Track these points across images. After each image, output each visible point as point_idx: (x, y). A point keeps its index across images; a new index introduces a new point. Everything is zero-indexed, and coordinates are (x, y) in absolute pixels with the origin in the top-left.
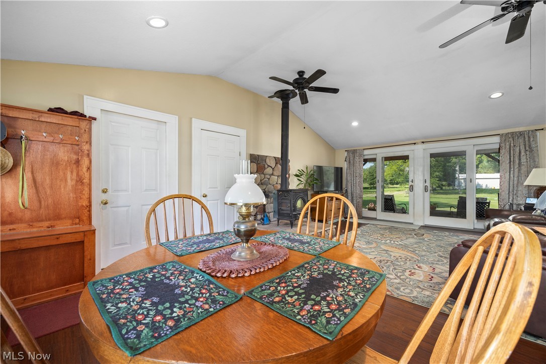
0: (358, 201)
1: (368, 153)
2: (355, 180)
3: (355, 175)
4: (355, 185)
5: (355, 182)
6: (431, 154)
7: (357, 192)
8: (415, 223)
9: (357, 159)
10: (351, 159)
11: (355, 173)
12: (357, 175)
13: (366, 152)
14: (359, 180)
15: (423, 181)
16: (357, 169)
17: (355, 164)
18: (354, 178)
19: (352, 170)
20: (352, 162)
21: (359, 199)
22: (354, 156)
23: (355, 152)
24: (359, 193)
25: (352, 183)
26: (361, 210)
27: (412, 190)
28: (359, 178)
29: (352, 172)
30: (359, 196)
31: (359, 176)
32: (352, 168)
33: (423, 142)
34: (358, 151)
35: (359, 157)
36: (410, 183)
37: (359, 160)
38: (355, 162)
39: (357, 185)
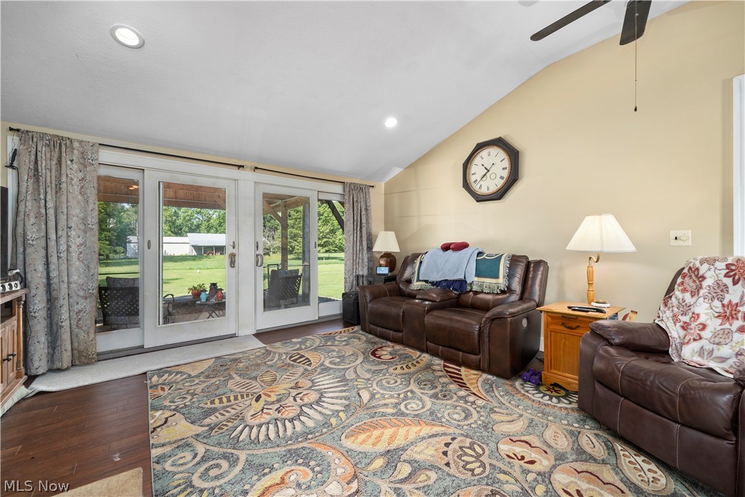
0: (76, 308)
1: (112, 162)
2: (63, 241)
3: (62, 223)
4: (64, 255)
5: (63, 248)
6: (264, 195)
7: (74, 278)
8: (241, 333)
9: (72, 170)
10: (43, 164)
11: (63, 218)
12: (74, 222)
13: (106, 156)
14: (79, 241)
15: (253, 247)
16: (73, 203)
17: (64, 186)
18: (60, 233)
19: (50, 204)
20: (48, 176)
21: (82, 301)
22: (60, 157)
23: (59, 144)
24: (81, 281)
25: (50, 250)
26: (92, 336)
27: (232, 264)
28: (81, 233)
29: (51, 212)
30: (82, 293)
31: (82, 227)
32: (49, 197)
33: (256, 168)
34: (76, 145)
35: (81, 167)
36: (229, 250)
37: (81, 175)
38: (64, 179)
39: (74, 255)
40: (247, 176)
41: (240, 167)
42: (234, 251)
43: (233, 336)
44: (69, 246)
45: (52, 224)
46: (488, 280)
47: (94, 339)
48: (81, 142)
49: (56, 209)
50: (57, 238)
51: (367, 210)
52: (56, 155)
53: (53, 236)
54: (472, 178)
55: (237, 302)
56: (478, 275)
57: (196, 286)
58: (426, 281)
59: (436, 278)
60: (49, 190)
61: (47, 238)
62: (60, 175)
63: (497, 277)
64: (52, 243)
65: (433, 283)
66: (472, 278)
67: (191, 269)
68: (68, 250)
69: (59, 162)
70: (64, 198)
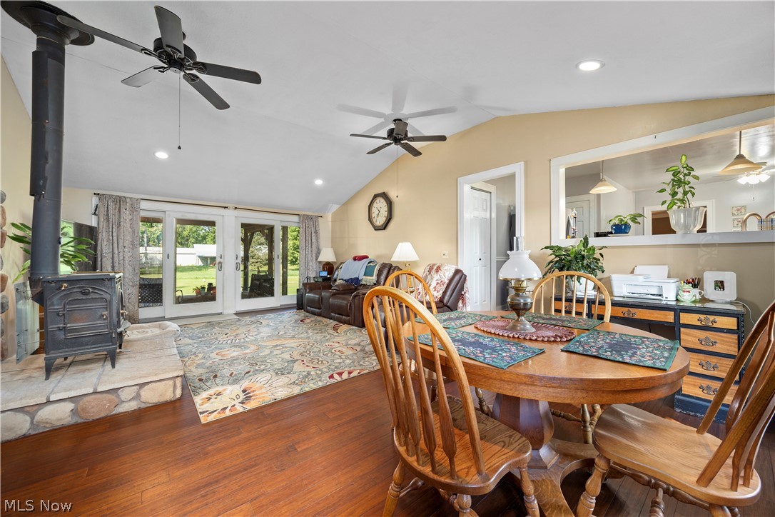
0: (129, 292)
1: (147, 208)
2: (121, 254)
3: (121, 245)
4: (121, 262)
5: (121, 258)
6: (242, 224)
7: (127, 275)
8: (226, 312)
9: (126, 215)
10: (111, 212)
11: (121, 241)
12: (127, 243)
13: (144, 205)
14: (129, 254)
15: (234, 257)
16: (126, 233)
17: (122, 224)
18: (120, 250)
19: (115, 234)
20: (113, 218)
21: (131, 288)
22: (120, 207)
23: (119, 200)
24: (130, 277)
25: (115, 259)
26: (136, 308)
27: (220, 269)
28: (130, 250)
29: (115, 238)
30: (131, 284)
31: (131, 246)
32: (114, 230)
33: (236, 208)
34: (128, 200)
35: (131, 212)
36: (218, 260)
37: (130, 217)
38: (122, 220)
39: (127, 262)
40: (230, 213)
41: (225, 207)
42: (221, 260)
43: (221, 313)
44: (124, 257)
45: (115, 245)
46: (369, 278)
47: (137, 310)
48: (131, 198)
49: (118, 236)
50: (119, 253)
51: (316, 232)
52: (118, 207)
53: (116, 251)
54: (373, 215)
55: (223, 292)
56: (365, 275)
57: (199, 287)
58: (343, 279)
59: (347, 277)
60: (114, 226)
61: (113, 253)
62: (120, 217)
63: (372, 276)
64: (116, 256)
65: (345, 280)
66: (361, 276)
67: (197, 278)
68: (124, 260)
69: (119, 211)
70: (122, 230)
